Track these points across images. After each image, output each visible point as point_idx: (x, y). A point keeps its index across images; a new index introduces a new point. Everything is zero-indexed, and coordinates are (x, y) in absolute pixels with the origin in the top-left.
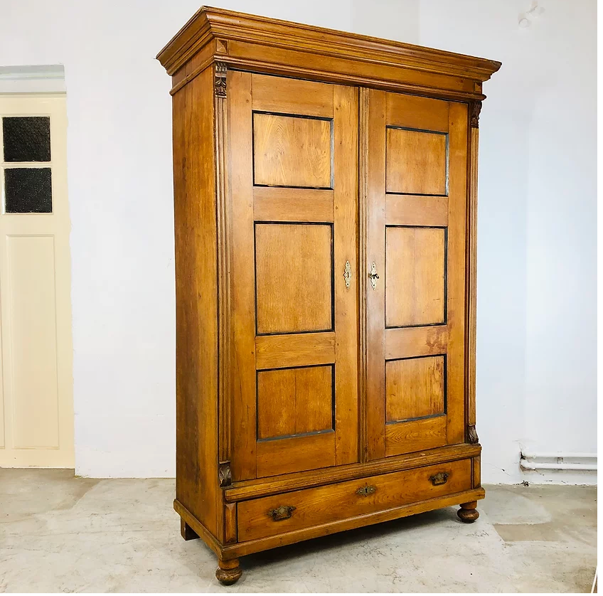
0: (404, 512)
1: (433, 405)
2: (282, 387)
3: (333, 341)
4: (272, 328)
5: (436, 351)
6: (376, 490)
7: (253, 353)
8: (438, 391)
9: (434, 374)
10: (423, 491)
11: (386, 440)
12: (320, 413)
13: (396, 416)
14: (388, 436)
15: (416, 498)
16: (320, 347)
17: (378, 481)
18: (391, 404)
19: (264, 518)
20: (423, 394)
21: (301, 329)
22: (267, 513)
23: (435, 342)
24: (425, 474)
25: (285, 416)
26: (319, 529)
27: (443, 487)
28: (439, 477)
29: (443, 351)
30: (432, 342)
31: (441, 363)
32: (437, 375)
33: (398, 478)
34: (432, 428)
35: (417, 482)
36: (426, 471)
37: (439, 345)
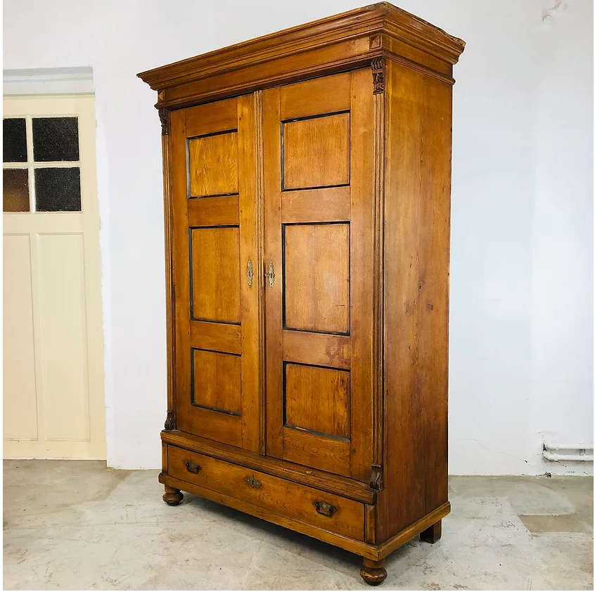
0: (285, 523)
1: (336, 425)
2: (208, 367)
3: (240, 334)
4: (201, 315)
5: (336, 363)
6: (260, 487)
7: (189, 333)
8: (341, 410)
9: (337, 390)
10: (306, 513)
11: (283, 442)
12: (233, 397)
13: (297, 422)
14: (285, 438)
15: (300, 515)
16: (230, 338)
17: (263, 478)
18: (291, 408)
20: (326, 408)
23: (335, 354)
24: (309, 496)
25: (210, 391)
27: (329, 520)
28: (325, 506)
29: (345, 367)
30: (332, 353)
31: (345, 379)
32: (342, 393)
33: (281, 485)
34: (332, 450)
35: (300, 499)
36: (311, 492)
37: (341, 357)
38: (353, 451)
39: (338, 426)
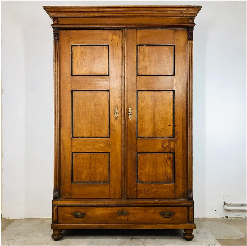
0: (144, 227)
1: (166, 177)
2: (84, 161)
3: (109, 142)
4: (80, 135)
5: (167, 150)
6: (128, 214)
7: (70, 145)
8: (169, 170)
9: (167, 162)
10: (156, 219)
11: (137, 190)
12: (103, 174)
13: (144, 179)
14: (138, 188)
15: (152, 221)
16: (102, 145)
17: (130, 209)
18: (141, 174)
19: (71, 216)
20: (161, 171)
21: (94, 136)
22: (72, 213)
23: (167, 147)
24: (158, 211)
25: (85, 174)
26: (97, 225)
27: (169, 219)
28: (167, 214)
29: (172, 151)
30: (165, 146)
31: (171, 157)
32: (169, 163)
33: (141, 210)
34: (165, 188)
35: (153, 214)
36: (158, 209)
37: (170, 148)
38: (176, 187)
39: (167, 178)
